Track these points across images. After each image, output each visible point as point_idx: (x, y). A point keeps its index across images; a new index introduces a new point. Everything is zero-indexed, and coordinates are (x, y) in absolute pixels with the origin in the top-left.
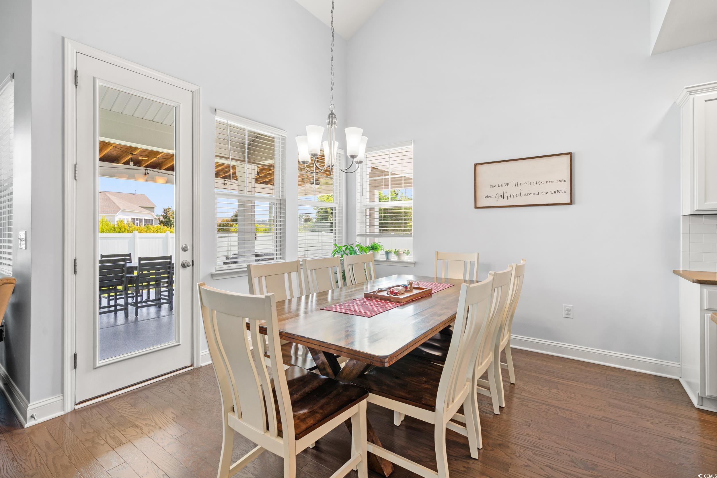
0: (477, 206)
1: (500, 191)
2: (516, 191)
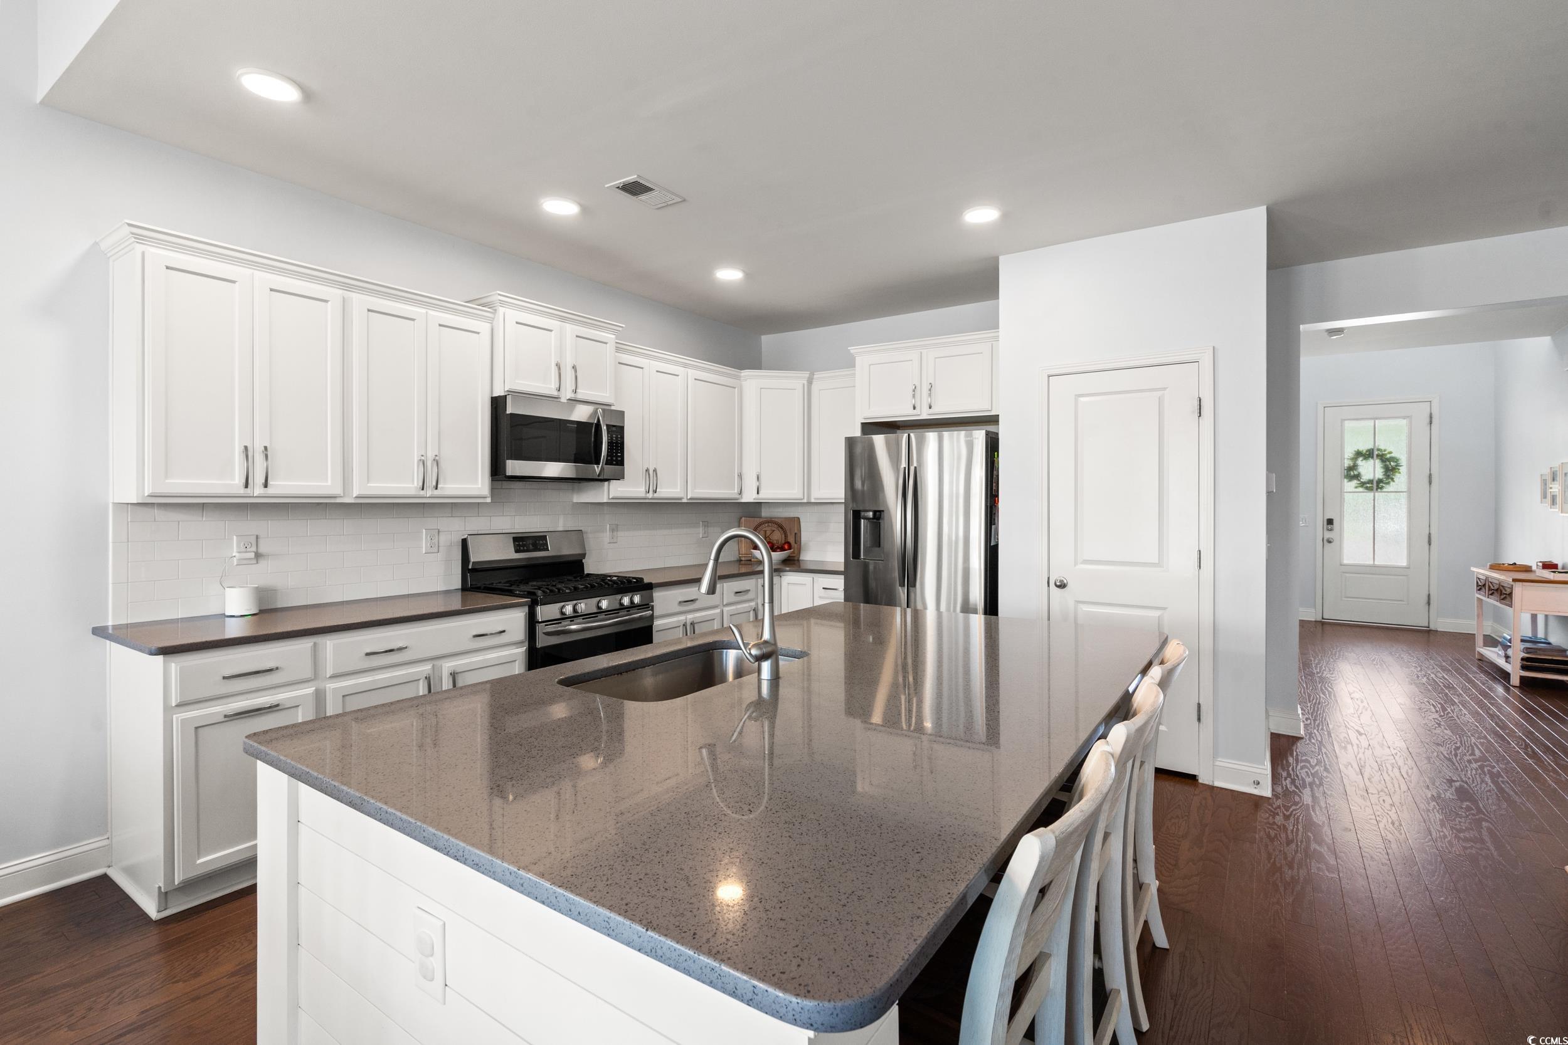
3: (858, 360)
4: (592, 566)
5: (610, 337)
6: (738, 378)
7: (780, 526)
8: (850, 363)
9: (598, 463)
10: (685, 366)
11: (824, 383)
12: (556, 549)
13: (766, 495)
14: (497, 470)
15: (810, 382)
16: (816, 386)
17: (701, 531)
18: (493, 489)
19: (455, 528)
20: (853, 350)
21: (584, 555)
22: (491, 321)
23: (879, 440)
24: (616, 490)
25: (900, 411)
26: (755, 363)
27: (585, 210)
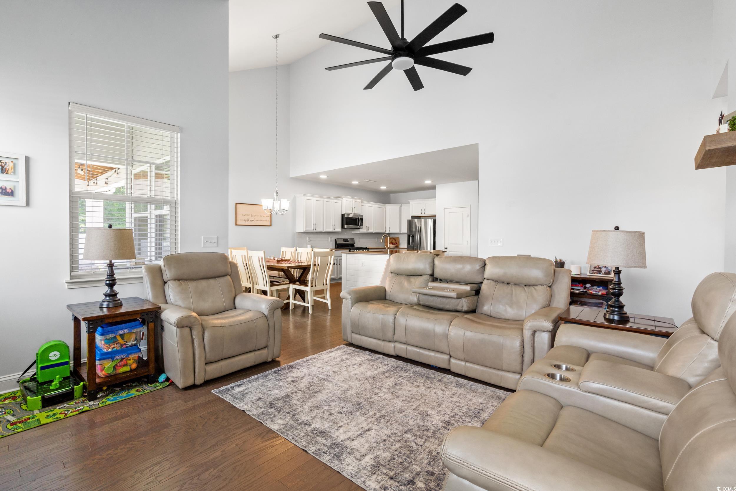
0: (237, 224)
1: (246, 218)
2: (252, 219)
3: (411, 203)
4: (356, 245)
5: (360, 201)
6: (385, 206)
7: (395, 239)
8: (409, 203)
9: (359, 225)
10: (374, 204)
11: (404, 206)
12: (350, 242)
13: (391, 232)
14: (343, 227)
15: (401, 206)
16: (402, 207)
17: (376, 240)
18: (342, 230)
19: (335, 237)
20: (409, 201)
21: (354, 243)
22: (342, 200)
23: (416, 220)
24: (361, 230)
25: (419, 214)
26: (389, 203)
27: (359, 182)
